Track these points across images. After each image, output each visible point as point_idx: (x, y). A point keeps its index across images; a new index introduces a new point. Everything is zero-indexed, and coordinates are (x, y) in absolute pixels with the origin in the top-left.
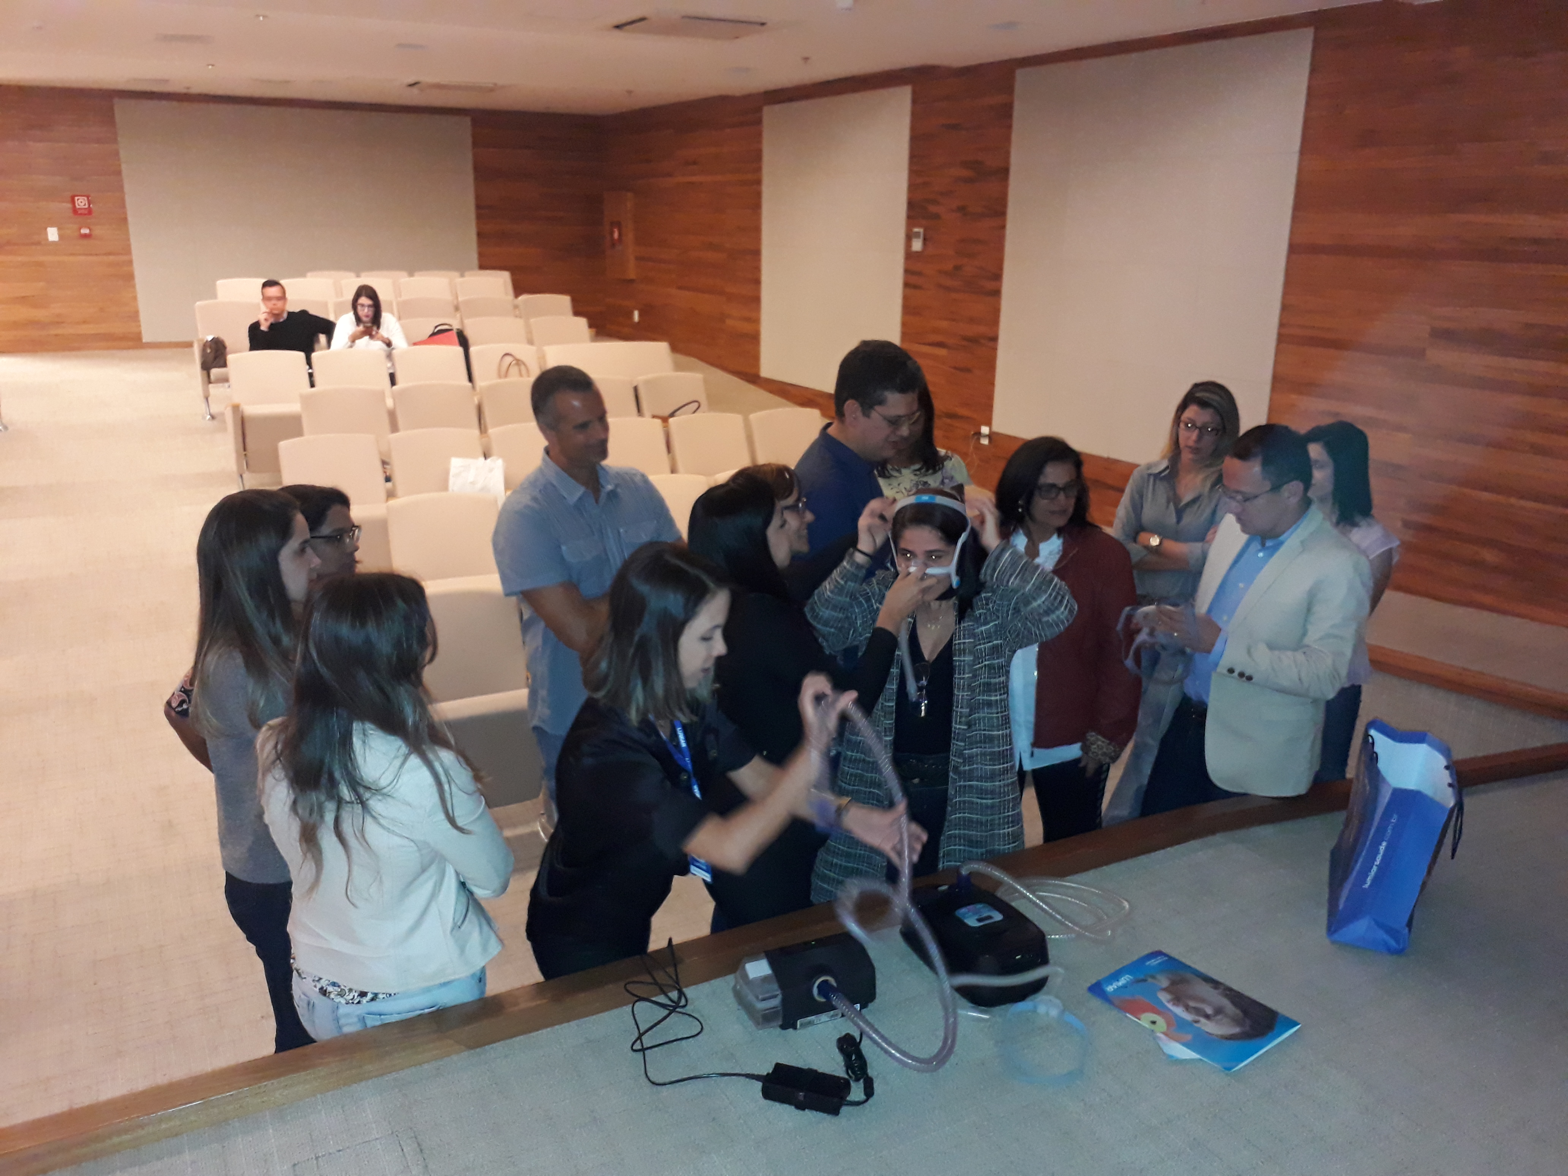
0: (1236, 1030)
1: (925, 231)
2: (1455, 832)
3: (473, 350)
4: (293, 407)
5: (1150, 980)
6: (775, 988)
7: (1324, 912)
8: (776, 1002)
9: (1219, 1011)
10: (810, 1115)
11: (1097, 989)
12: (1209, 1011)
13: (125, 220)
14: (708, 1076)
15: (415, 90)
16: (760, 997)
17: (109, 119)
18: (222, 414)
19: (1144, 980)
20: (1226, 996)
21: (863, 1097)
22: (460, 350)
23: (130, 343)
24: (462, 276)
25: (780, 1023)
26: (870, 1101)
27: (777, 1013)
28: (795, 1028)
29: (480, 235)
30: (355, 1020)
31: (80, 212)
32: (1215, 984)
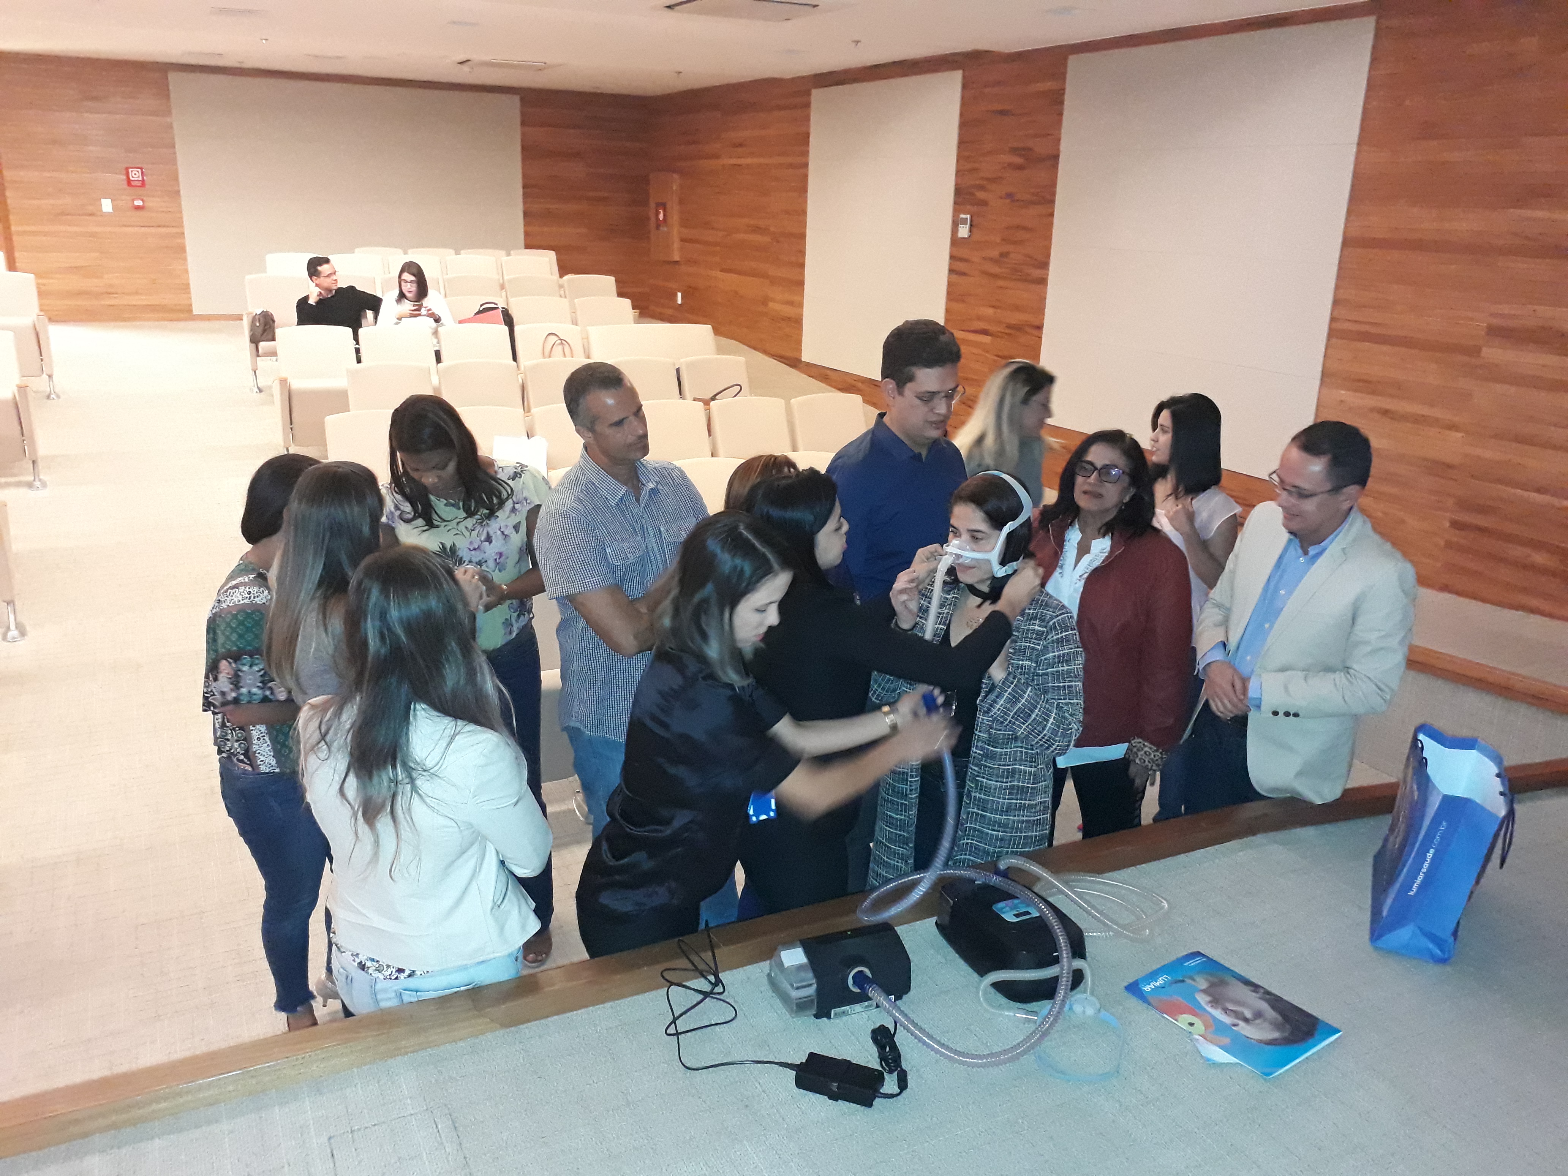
0: (1276, 1035)
1: (972, 217)
2: (1505, 841)
3: (517, 329)
4: (339, 382)
5: (1189, 981)
6: (809, 975)
7: (1367, 916)
8: (811, 991)
9: (1258, 1015)
10: (843, 1106)
11: (1133, 988)
12: (1248, 1014)
13: (178, 192)
14: (741, 1063)
15: (465, 68)
16: (795, 985)
17: (164, 92)
18: (270, 387)
19: (1183, 981)
20: (1267, 1001)
21: (897, 1090)
22: (506, 329)
23: (182, 316)
24: (509, 255)
25: (814, 1012)
26: (905, 1093)
27: (812, 1001)
28: (829, 1017)
29: (526, 214)
30: (393, 995)
31: (133, 183)
32: (1255, 987)
